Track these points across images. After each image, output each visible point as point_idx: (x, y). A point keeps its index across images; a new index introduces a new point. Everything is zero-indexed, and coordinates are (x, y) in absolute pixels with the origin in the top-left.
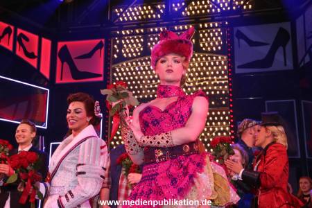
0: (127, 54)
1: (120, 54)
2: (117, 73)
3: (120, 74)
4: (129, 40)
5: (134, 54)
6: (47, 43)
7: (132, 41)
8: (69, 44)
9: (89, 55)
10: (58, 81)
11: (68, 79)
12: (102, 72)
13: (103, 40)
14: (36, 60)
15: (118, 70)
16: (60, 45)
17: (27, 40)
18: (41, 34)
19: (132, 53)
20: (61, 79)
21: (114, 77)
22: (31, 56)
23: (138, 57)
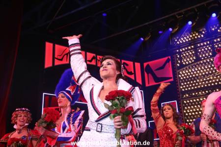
0: (185, 62)
1: (181, 64)
2: (181, 75)
3: (183, 75)
4: (185, 54)
5: (190, 62)
6: (138, 65)
7: (187, 54)
8: (150, 63)
9: (163, 67)
10: (147, 85)
11: (153, 83)
12: (172, 76)
13: (170, 57)
14: (133, 75)
15: (181, 73)
16: (145, 64)
17: (127, 65)
18: (134, 61)
19: (188, 61)
20: (149, 84)
21: (180, 78)
22: (130, 73)
23: (192, 63)
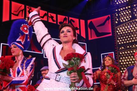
0: (123, 20)
1: (119, 21)
2: (118, 31)
3: (120, 31)
4: (123, 13)
5: (126, 20)
6: (83, 22)
7: (125, 13)
8: (93, 20)
9: (103, 24)
10: (90, 39)
11: (95, 37)
12: (111, 32)
13: (109, 16)
14: (79, 30)
15: (118, 29)
16: (89, 21)
17: (74, 21)
18: (80, 18)
19: (125, 19)
20: (91, 38)
21: (117, 33)
23: (128, 21)
